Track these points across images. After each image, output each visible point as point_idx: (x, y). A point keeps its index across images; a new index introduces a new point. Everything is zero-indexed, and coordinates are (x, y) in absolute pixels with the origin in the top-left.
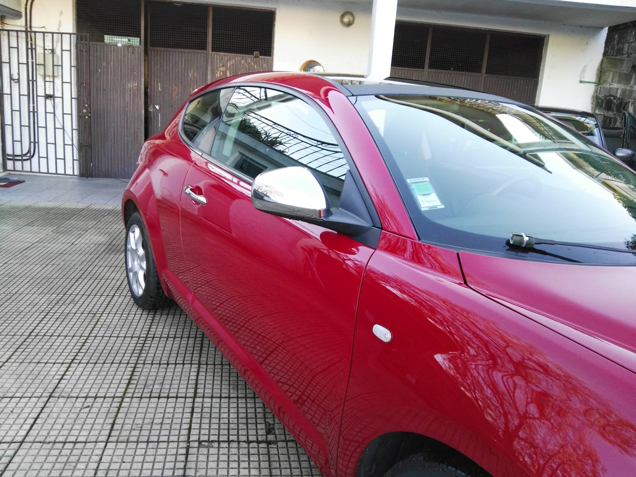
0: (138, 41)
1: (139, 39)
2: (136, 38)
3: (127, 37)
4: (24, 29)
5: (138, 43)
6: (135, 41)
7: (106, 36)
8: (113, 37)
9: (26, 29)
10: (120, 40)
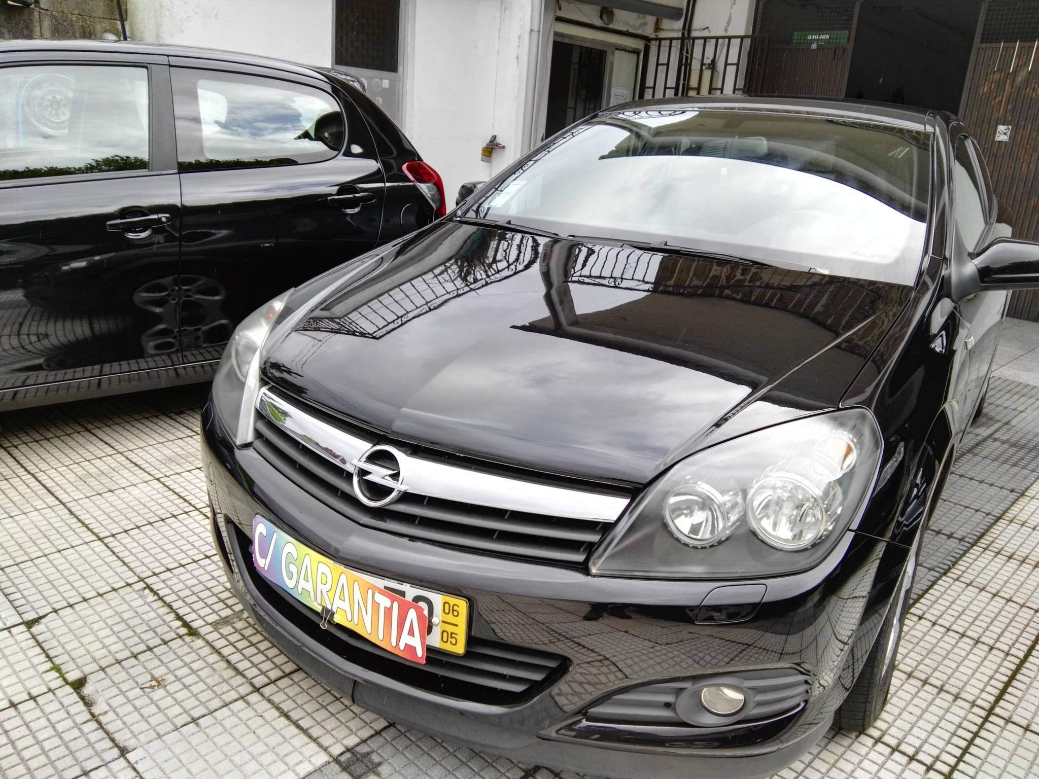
0: (846, 36)
1: (847, 32)
2: (843, 32)
3: (829, 32)
4: (680, 35)
5: (845, 40)
6: (843, 37)
7: (796, 33)
8: (807, 33)
9: (683, 34)
10: (817, 37)
